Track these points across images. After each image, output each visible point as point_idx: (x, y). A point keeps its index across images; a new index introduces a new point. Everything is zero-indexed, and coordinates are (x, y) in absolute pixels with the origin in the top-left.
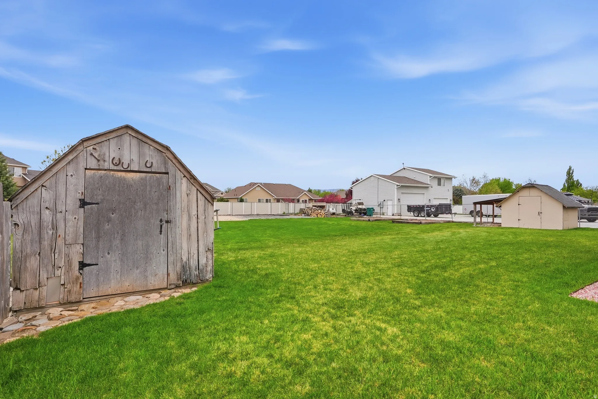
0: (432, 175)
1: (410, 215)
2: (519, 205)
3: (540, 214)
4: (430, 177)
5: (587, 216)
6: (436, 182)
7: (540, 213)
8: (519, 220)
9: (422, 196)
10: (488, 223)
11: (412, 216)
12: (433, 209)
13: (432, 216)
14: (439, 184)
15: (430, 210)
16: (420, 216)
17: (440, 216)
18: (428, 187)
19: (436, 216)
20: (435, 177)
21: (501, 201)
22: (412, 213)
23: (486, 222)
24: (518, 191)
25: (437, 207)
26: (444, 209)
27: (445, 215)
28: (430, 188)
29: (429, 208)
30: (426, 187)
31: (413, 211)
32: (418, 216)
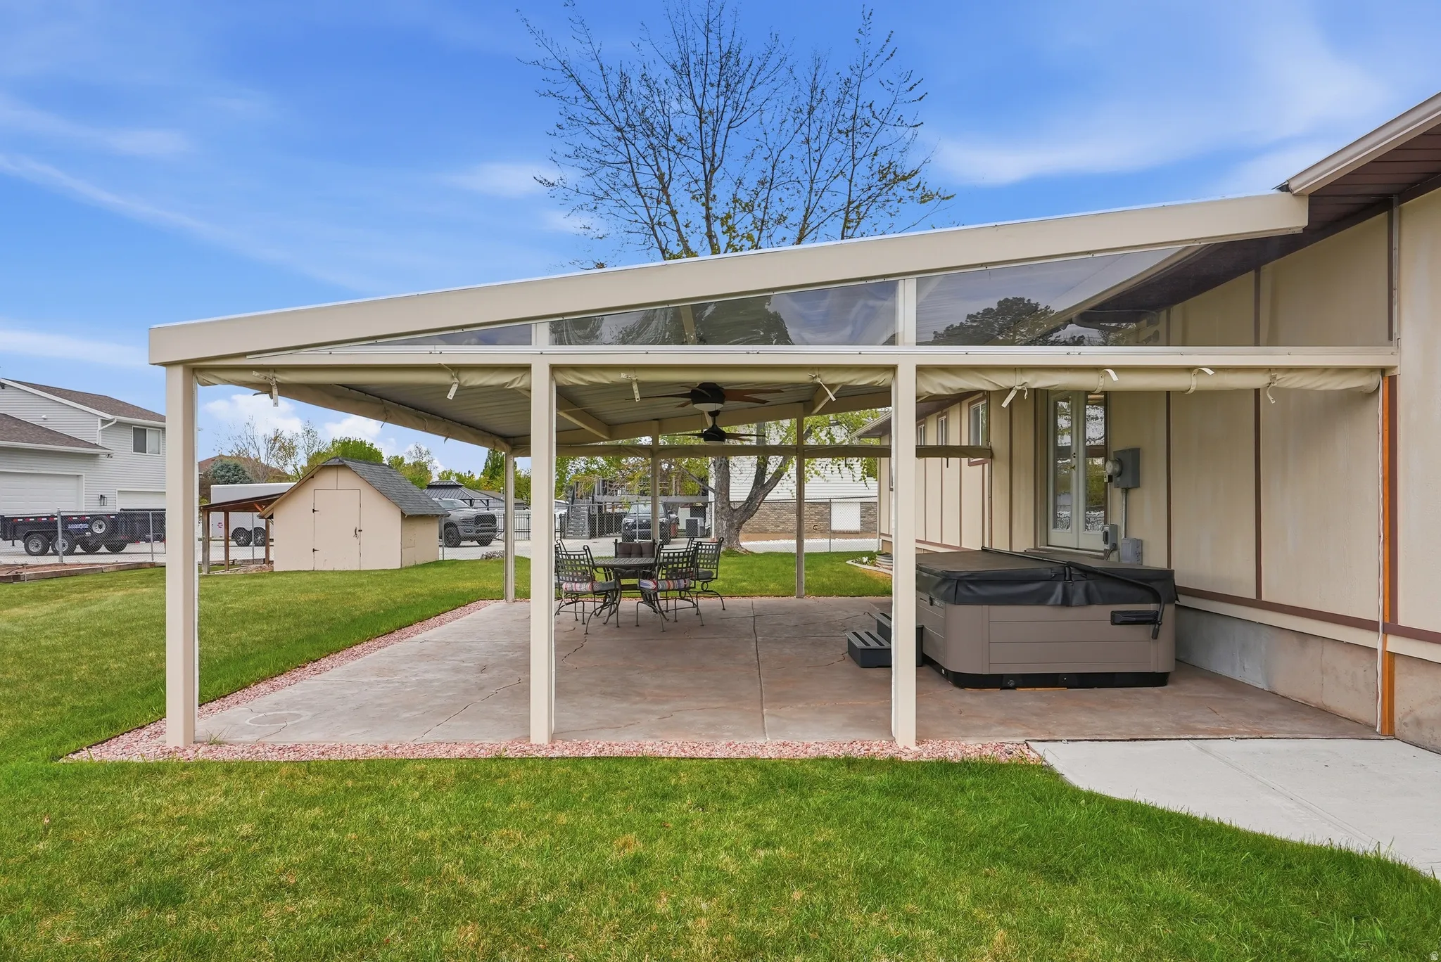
0: (109, 417)
1: (13, 549)
2: (314, 511)
3: (358, 533)
4: (105, 422)
5: (474, 534)
6: (128, 438)
7: (357, 530)
8: (314, 550)
9: (71, 483)
10: (254, 561)
11: (21, 555)
12: (100, 527)
13: (103, 549)
14: (140, 446)
15: (90, 530)
16: (50, 551)
17: (130, 548)
18: (95, 456)
19: (116, 549)
20: (119, 424)
21: (272, 501)
22: (20, 544)
23: (248, 561)
24: (313, 477)
25: (114, 523)
26: (137, 525)
27: (143, 547)
28: (103, 457)
29: (86, 526)
30: (88, 455)
31: (26, 536)
32: (43, 553)
